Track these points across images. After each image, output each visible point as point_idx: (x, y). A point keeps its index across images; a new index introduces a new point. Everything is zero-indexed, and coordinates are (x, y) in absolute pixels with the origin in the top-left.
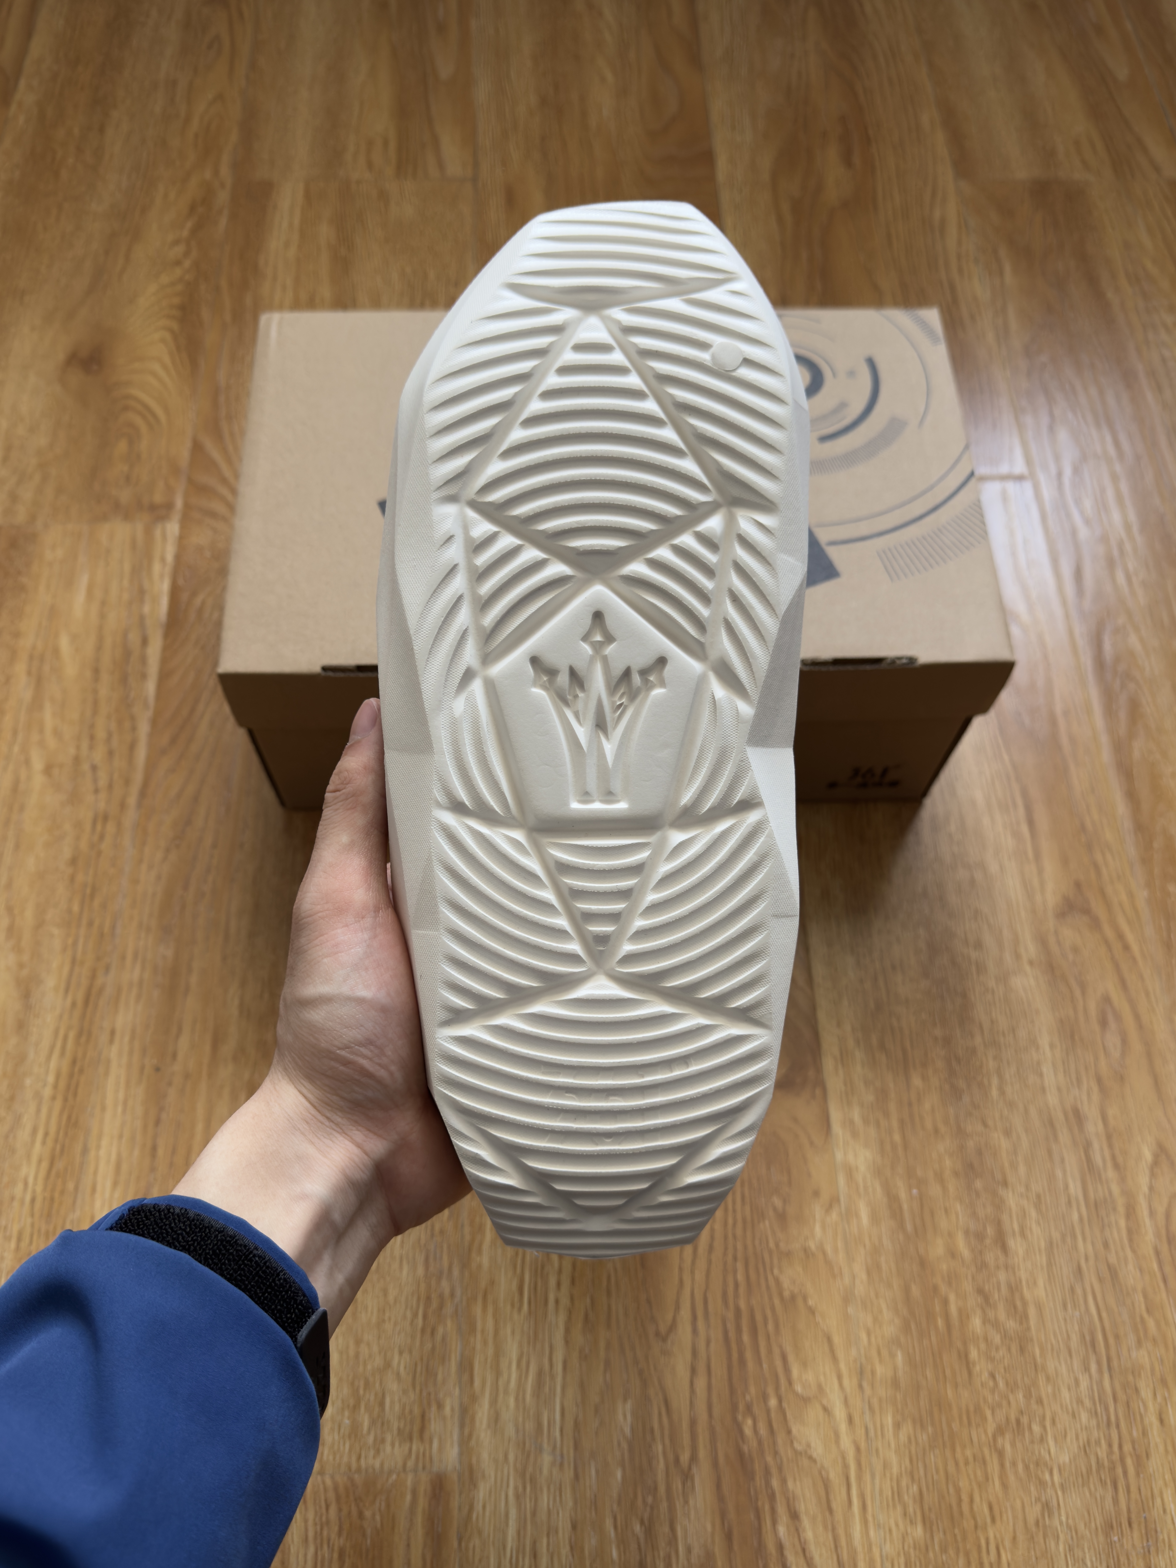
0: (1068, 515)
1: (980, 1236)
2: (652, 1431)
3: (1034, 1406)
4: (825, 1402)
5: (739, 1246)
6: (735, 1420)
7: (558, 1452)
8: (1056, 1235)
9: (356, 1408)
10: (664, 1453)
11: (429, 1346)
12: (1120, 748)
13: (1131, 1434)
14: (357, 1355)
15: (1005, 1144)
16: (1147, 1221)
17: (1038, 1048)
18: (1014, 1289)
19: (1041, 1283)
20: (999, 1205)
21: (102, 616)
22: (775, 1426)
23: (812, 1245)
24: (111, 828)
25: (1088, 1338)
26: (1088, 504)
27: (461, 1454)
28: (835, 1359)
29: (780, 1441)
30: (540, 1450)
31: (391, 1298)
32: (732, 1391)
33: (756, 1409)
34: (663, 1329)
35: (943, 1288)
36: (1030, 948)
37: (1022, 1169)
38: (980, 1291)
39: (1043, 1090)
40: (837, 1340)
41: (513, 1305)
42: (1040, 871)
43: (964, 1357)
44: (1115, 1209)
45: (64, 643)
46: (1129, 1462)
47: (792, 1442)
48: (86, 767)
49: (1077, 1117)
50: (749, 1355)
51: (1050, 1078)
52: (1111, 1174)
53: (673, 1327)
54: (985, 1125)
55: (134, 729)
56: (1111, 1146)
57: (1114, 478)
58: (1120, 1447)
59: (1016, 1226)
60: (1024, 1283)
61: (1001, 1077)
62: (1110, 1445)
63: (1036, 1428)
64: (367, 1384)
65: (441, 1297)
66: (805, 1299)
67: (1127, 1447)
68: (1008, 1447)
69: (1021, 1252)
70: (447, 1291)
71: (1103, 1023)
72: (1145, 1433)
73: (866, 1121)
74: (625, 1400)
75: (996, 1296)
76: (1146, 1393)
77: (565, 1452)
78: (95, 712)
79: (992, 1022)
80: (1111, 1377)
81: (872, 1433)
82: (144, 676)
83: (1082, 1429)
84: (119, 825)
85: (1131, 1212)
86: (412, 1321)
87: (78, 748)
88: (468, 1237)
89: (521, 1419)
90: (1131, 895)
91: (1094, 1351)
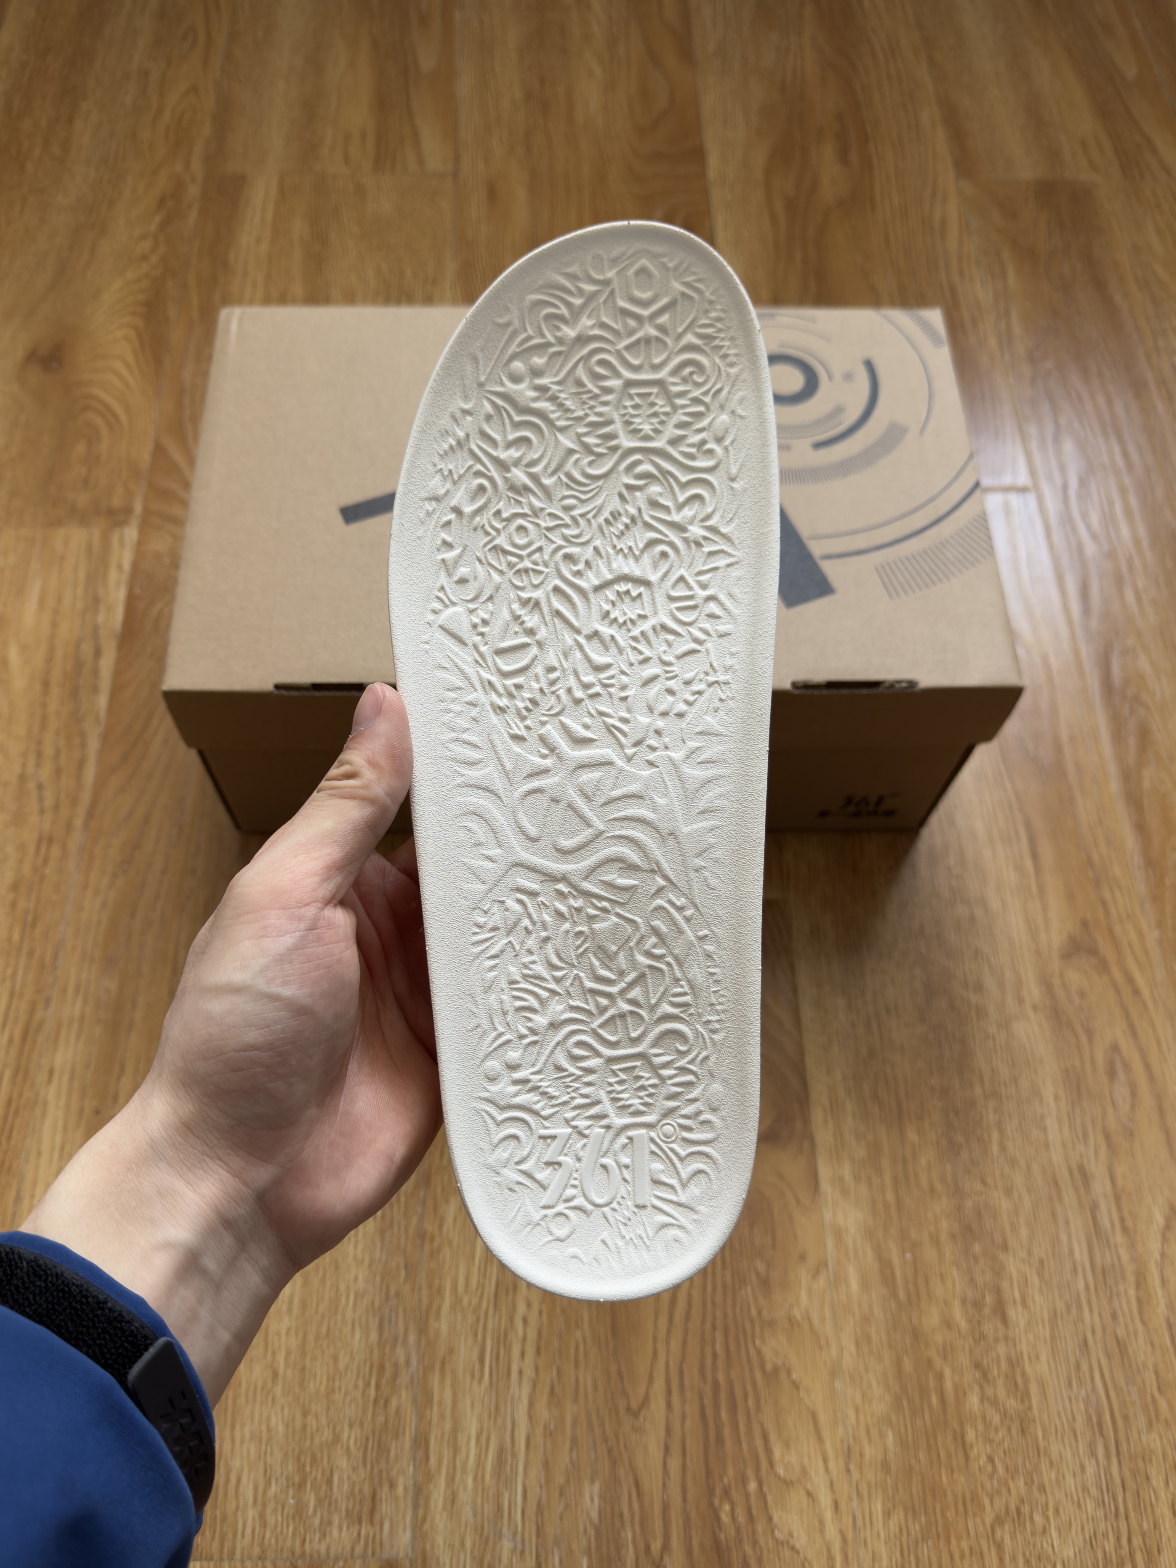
0: (1074, 529)
1: (978, 1305)
2: (621, 1515)
3: (1036, 1494)
4: (809, 1487)
5: (719, 1314)
6: (711, 1504)
7: (519, 1538)
8: (1060, 1305)
9: (301, 1486)
10: (634, 1540)
11: (381, 1419)
12: (1129, 777)
13: (1141, 1526)
14: (304, 1427)
15: (1005, 1205)
16: (1159, 1291)
17: (1041, 1101)
18: (1014, 1363)
19: (1043, 1358)
20: (999, 1271)
21: (54, 625)
22: (754, 1512)
23: (797, 1314)
24: (56, 851)
25: (1094, 1420)
26: (1095, 518)
27: (414, 1538)
28: (820, 1439)
29: (759, 1529)
30: (500, 1535)
31: (342, 1365)
32: (708, 1473)
33: (735, 1495)
34: (634, 1405)
35: (938, 1362)
36: (1033, 992)
37: (1024, 1233)
38: (977, 1366)
39: (1047, 1146)
40: (823, 1418)
41: (473, 1376)
42: (1045, 908)
43: (960, 1438)
44: (1123, 1278)
45: (13, 654)
46: (1139, 1557)
47: (773, 1531)
48: (31, 786)
49: (1084, 1177)
50: (727, 1432)
51: (1055, 1132)
52: (1119, 1238)
53: (646, 1401)
54: (984, 1183)
55: (83, 745)
56: (1119, 1208)
57: (1123, 491)
58: (1130, 1541)
59: (1017, 1295)
60: (1026, 1357)
61: (1002, 1132)
62: (1118, 1539)
63: (1038, 1519)
64: (314, 1459)
65: (396, 1365)
66: (789, 1373)
67: (1137, 1542)
68: (1007, 1539)
69: (1022, 1323)
70: (402, 1359)
71: (1112, 1074)
72: (1156, 1526)
73: (857, 1178)
74: (592, 1481)
75: (995, 1372)
76: (1157, 1481)
77: (527, 1536)
78: (43, 727)
79: (993, 1071)
80: (1120, 1462)
81: (860, 1522)
82: (95, 690)
83: (1088, 1520)
84: (64, 848)
85: (1141, 1280)
86: (364, 1391)
87: (24, 765)
88: (425, 1301)
89: (479, 1501)
90: (1141, 935)
91: (1102, 1434)
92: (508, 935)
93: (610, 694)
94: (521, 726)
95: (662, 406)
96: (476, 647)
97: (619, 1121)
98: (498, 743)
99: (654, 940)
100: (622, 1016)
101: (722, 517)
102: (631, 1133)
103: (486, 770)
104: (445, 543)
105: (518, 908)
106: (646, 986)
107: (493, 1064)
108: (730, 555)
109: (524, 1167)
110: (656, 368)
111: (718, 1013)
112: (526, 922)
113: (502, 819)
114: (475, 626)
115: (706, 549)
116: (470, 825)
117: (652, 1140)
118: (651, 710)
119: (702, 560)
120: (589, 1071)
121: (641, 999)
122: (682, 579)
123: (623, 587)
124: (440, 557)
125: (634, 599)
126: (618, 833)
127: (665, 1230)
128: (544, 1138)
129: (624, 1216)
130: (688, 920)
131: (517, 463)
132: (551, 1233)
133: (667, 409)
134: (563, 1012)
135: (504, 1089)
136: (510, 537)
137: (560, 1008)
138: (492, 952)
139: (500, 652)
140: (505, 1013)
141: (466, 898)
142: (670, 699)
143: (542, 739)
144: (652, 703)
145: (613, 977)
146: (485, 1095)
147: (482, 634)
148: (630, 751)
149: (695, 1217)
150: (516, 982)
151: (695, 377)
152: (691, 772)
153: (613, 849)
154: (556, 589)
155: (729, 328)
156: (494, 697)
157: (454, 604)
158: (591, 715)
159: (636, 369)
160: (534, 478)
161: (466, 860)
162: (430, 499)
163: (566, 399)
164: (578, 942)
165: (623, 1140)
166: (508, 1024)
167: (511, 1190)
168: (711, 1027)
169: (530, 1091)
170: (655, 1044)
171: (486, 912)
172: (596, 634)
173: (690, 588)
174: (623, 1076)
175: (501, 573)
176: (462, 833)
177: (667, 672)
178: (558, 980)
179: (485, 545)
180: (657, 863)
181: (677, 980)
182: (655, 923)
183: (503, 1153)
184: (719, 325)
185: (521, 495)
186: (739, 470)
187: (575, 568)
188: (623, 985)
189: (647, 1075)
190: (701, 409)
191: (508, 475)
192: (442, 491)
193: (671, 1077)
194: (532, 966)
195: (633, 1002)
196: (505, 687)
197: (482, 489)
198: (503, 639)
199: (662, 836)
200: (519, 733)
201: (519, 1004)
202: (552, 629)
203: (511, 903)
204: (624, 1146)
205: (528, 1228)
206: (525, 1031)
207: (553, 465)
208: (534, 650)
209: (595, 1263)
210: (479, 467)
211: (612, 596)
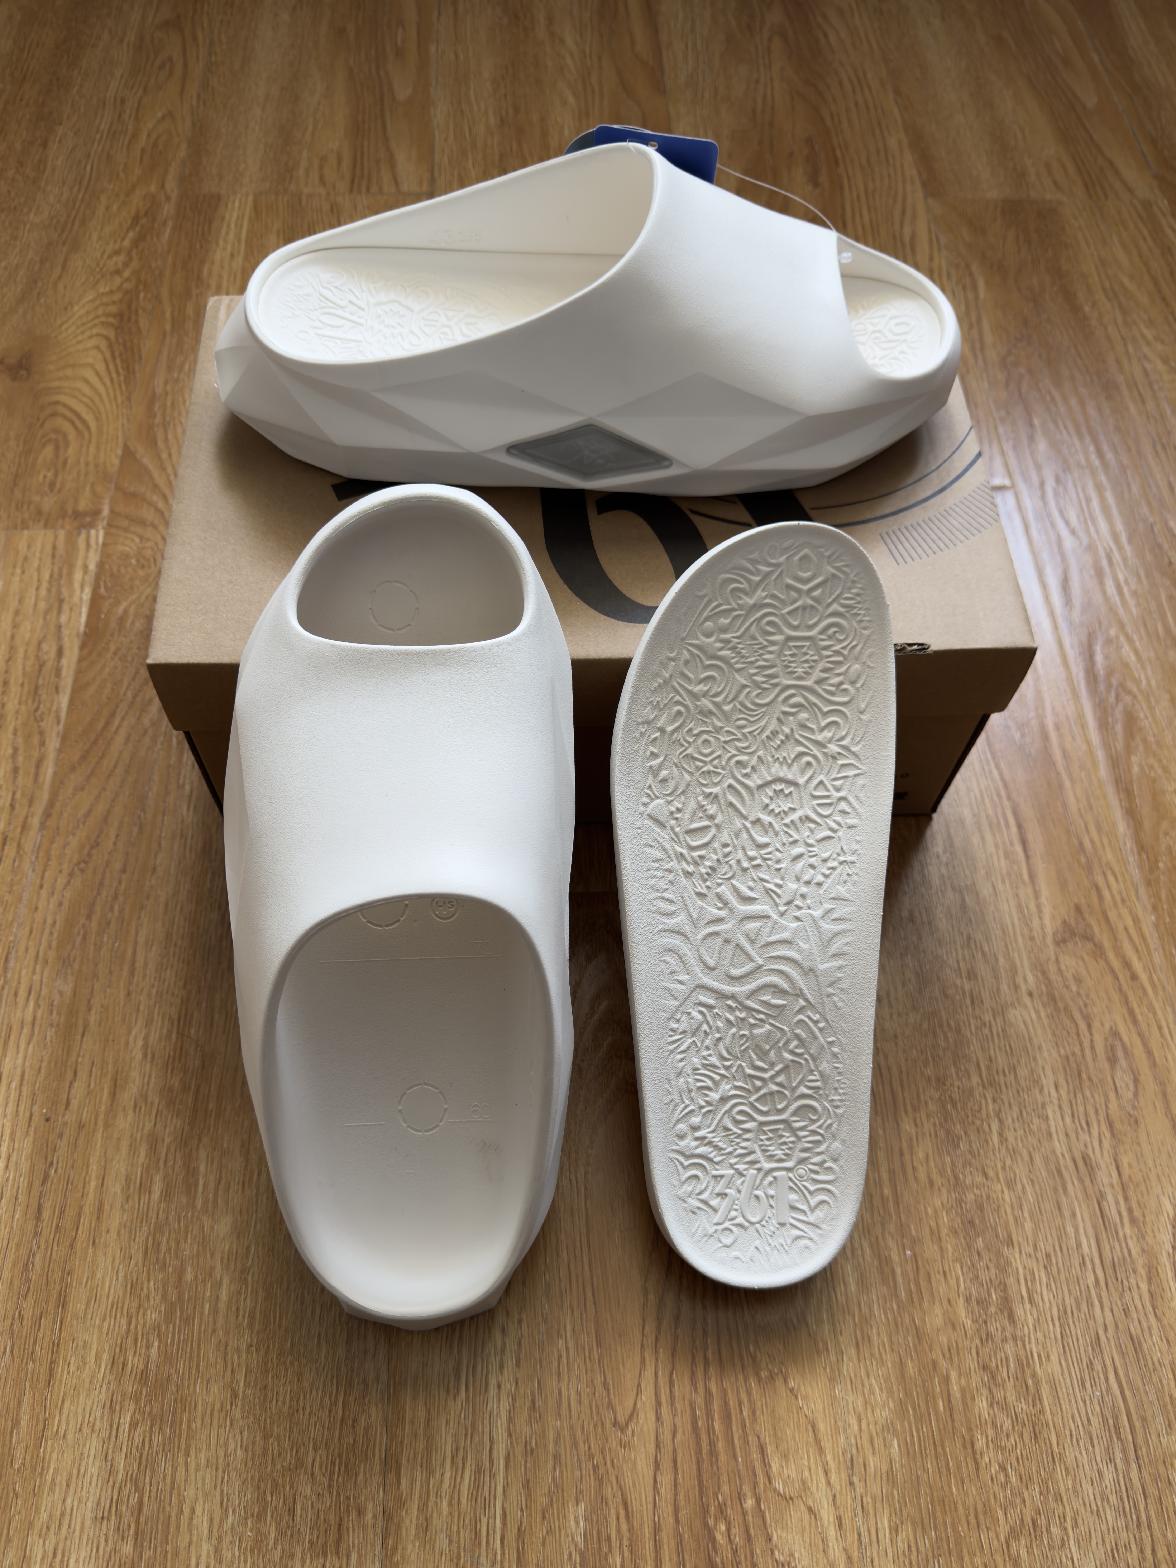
0: (1053, 525)
1: (984, 1303)
2: (609, 1538)
3: (1052, 1504)
4: (810, 1502)
6: (706, 1525)
8: (1070, 1301)
11: (349, 1440)
12: (1117, 763)
15: (1008, 1196)
17: (1041, 1088)
18: (1024, 1364)
19: (1054, 1357)
20: (1003, 1266)
21: (15, 626)
22: (752, 1531)
25: (1111, 1422)
26: (1074, 516)
28: (820, 1449)
29: (758, 1549)
30: (477, 1565)
32: (702, 1490)
33: (731, 1513)
34: (621, 1419)
35: (943, 1364)
36: (1029, 979)
37: (1028, 1226)
38: (986, 1367)
39: (1049, 1134)
40: (821, 1427)
42: (1037, 894)
43: (970, 1445)
44: (1134, 1269)
47: (772, 1552)
49: (1088, 1165)
50: (721, 1446)
51: (1056, 1121)
52: (1128, 1229)
53: (633, 1414)
55: (43, 744)
56: (1126, 1198)
59: (1024, 1292)
60: (1035, 1357)
61: (1001, 1121)
62: (1141, 1550)
69: (1030, 1321)
71: (1112, 1060)
74: (577, 1503)
75: (1004, 1373)
77: (506, 1564)
79: (990, 1059)
80: (1139, 1467)
81: (865, 1540)
82: (57, 689)
83: (1108, 1531)
84: (19, 847)
86: (330, 1412)
90: (1136, 920)
91: (1119, 1438)
92: (692, 1036)
93: (768, 866)
94: (703, 886)
95: (812, 655)
96: (672, 829)
97: (768, 1166)
98: (687, 899)
99: (795, 1043)
100: (771, 1094)
101: (852, 739)
102: (775, 1174)
103: (679, 919)
104: (652, 753)
105: (699, 1017)
106: (789, 1074)
107: (682, 1126)
108: (858, 768)
109: (702, 1197)
110: (811, 627)
111: (840, 1095)
112: (705, 1027)
113: (690, 954)
114: (672, 813)
115: (840, 762)
116: (668, 958)
117: (791, 1179)
118: (798, 879)
119: (837, 770)
120: (747, 1131)
121: (785, 1083)
122: (821, 782)
123: (778, 787)
124: (648, 764)
125: (787, 796)
126: (773, 967)
127: (799, 1240)
128: (715, 1177)
129: (770, 1231)
130: (821, 1030)
131: (705, 694)
132: (720, 1242)
133: (815, 658)
134: (729, 1090)
135: (689, 1143)
136: (698, 748)
137: (728, 1087)
138: (682, 1048)
139: (688, 832)
140: (690, 1091)
141: (665, 1011)
142: (812, 871)
143: (719, 896)
144: (798, 874)
145: (766, 1067)
146: (677, 1148)
147: (677, 819)
148: (782, 909)
149: (820, 1232)
150: (698, 1069)
151: (837, 635)
152: (826, 926)
153: (769, 978)
154: (730, 786)
155: (865, 601)
156: (684, 865)
157: (657, 798)
158: (754, 880)
159: (795, 628)
160: (717, 705)
161: (665, 984)
162: (643, 723)
163: (743, 649)
164: (742, 1042)
165: (770, 1179)
166: (692, 1099)
167: (694, 1213)
168: (835, 1104)
169: (706, 1145)
170: (794, 1114)
171: (678, 1021)
172: (758, 820)
173: (828, 790)
174: (770, 1135)
175: (691, 774)
176: (662, 965)
177: (810, 852)
178: (727, 1068)
179: (680, 754)
180: (801, 990)
181: (812, 1071)
182: (798, 1031)
183: (688, 1188)
184: (858, 599)
185: (706, 717)
186: (866, 707)
187: (744, 771)
188: (772, 1072)
189: (787, 1135)
190: (841, 659)
191: (699, 703)
192: (652, 717)
193: (805, 1137)
194: (708, 1058)
195: (779, 1084)
196: (692, 857)
197: (679, 713)
198: (691, 822)
199: (804, 971)
200: (702, 891)
201: (699, 1084)
202: (726, 815)
203: (695, 1014)
204: (771, 1183)
205: (705, 1239)
206: (703, 1104)
207: (731, 696)
208: (713, 831)
209: (751, 1262)
210: (678, 698)
211: (771, 794)
